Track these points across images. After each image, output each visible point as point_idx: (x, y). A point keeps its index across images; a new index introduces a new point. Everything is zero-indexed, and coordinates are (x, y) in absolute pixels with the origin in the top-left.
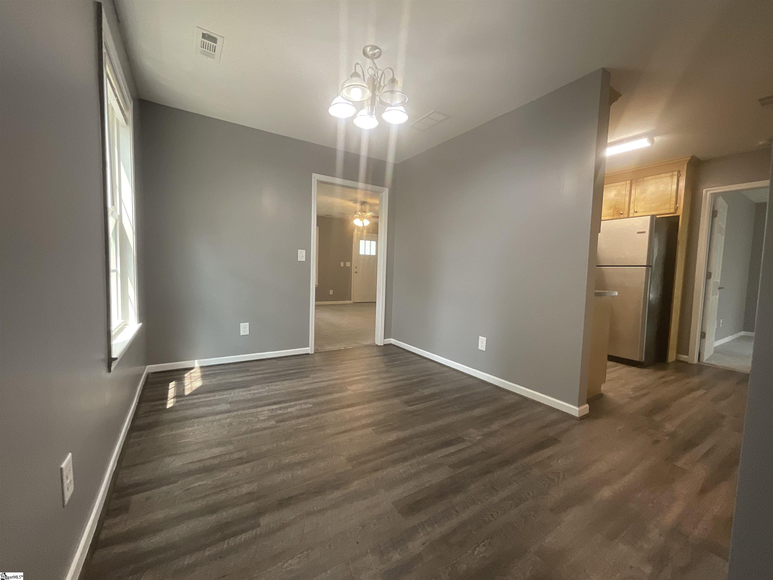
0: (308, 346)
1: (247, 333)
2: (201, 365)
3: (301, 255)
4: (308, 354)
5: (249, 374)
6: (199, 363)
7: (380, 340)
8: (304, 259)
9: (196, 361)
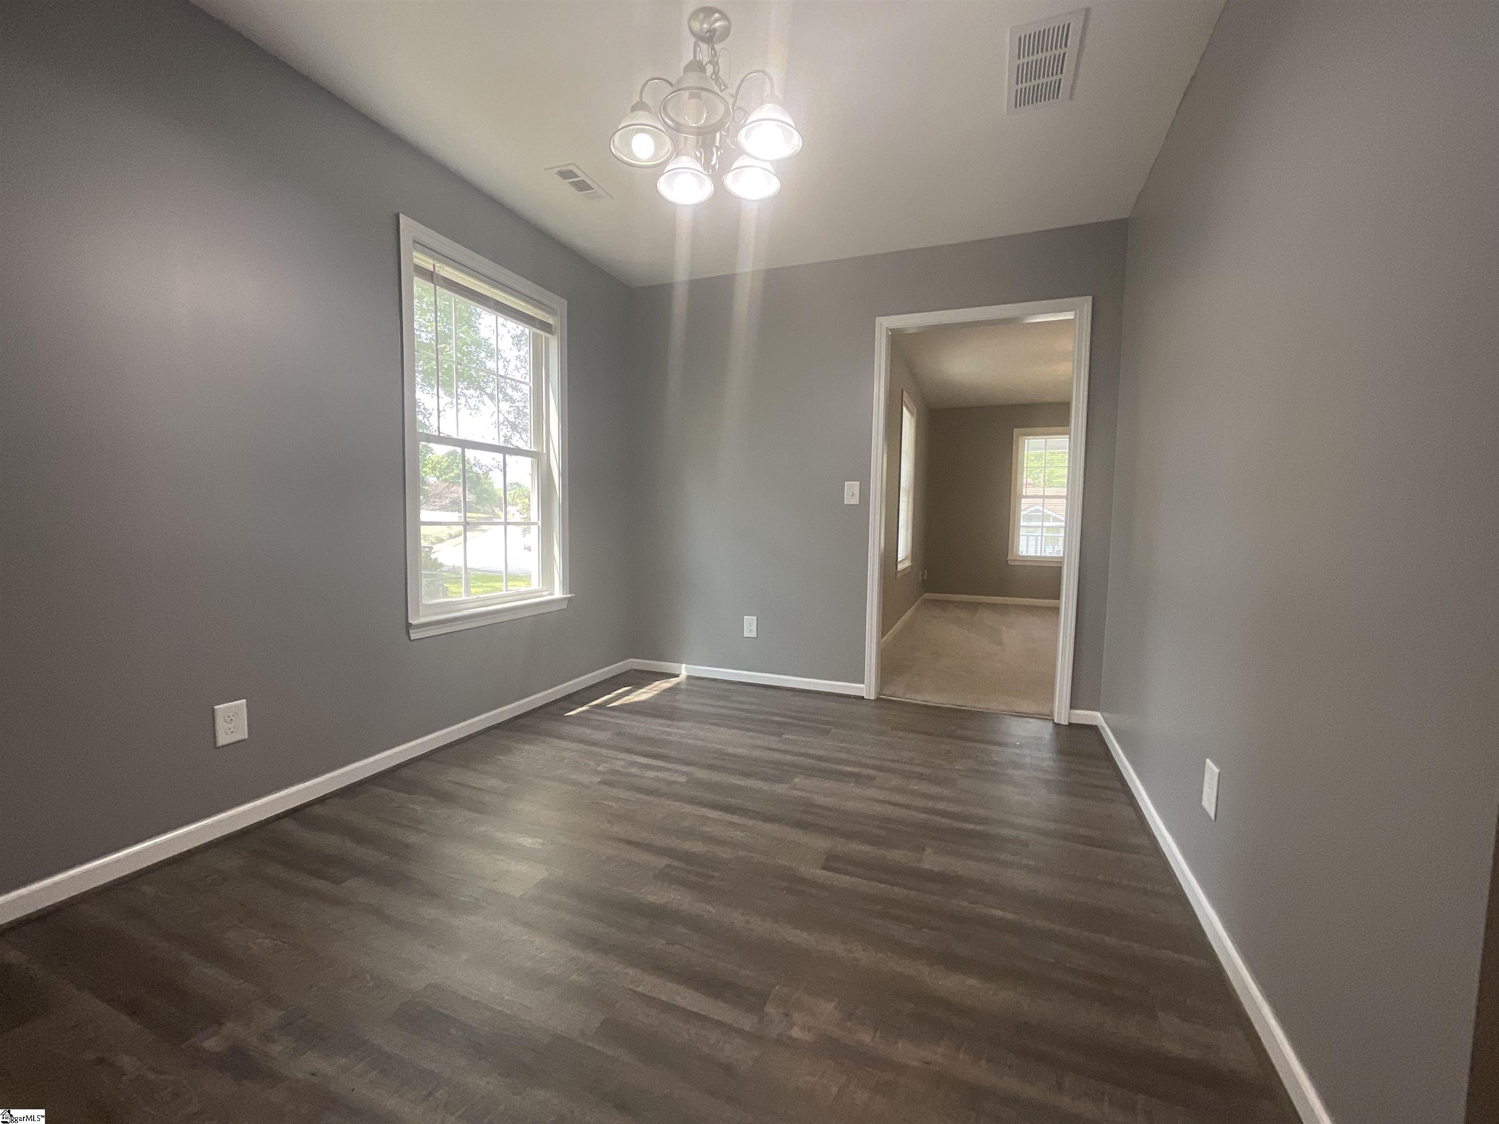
0: (863, 683)
1: (754, 634)
2: (689, 674)
3: (851, 493)
4: (863, 698)
5: (729, 704)
6: (686, 669)
7: (1062, 713)
8: (855, 501)
9: (684, 665)
